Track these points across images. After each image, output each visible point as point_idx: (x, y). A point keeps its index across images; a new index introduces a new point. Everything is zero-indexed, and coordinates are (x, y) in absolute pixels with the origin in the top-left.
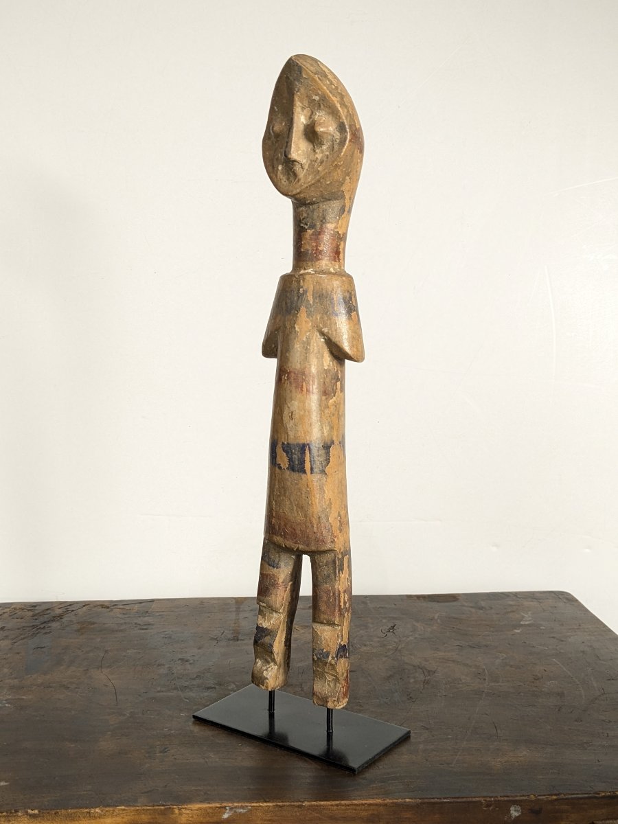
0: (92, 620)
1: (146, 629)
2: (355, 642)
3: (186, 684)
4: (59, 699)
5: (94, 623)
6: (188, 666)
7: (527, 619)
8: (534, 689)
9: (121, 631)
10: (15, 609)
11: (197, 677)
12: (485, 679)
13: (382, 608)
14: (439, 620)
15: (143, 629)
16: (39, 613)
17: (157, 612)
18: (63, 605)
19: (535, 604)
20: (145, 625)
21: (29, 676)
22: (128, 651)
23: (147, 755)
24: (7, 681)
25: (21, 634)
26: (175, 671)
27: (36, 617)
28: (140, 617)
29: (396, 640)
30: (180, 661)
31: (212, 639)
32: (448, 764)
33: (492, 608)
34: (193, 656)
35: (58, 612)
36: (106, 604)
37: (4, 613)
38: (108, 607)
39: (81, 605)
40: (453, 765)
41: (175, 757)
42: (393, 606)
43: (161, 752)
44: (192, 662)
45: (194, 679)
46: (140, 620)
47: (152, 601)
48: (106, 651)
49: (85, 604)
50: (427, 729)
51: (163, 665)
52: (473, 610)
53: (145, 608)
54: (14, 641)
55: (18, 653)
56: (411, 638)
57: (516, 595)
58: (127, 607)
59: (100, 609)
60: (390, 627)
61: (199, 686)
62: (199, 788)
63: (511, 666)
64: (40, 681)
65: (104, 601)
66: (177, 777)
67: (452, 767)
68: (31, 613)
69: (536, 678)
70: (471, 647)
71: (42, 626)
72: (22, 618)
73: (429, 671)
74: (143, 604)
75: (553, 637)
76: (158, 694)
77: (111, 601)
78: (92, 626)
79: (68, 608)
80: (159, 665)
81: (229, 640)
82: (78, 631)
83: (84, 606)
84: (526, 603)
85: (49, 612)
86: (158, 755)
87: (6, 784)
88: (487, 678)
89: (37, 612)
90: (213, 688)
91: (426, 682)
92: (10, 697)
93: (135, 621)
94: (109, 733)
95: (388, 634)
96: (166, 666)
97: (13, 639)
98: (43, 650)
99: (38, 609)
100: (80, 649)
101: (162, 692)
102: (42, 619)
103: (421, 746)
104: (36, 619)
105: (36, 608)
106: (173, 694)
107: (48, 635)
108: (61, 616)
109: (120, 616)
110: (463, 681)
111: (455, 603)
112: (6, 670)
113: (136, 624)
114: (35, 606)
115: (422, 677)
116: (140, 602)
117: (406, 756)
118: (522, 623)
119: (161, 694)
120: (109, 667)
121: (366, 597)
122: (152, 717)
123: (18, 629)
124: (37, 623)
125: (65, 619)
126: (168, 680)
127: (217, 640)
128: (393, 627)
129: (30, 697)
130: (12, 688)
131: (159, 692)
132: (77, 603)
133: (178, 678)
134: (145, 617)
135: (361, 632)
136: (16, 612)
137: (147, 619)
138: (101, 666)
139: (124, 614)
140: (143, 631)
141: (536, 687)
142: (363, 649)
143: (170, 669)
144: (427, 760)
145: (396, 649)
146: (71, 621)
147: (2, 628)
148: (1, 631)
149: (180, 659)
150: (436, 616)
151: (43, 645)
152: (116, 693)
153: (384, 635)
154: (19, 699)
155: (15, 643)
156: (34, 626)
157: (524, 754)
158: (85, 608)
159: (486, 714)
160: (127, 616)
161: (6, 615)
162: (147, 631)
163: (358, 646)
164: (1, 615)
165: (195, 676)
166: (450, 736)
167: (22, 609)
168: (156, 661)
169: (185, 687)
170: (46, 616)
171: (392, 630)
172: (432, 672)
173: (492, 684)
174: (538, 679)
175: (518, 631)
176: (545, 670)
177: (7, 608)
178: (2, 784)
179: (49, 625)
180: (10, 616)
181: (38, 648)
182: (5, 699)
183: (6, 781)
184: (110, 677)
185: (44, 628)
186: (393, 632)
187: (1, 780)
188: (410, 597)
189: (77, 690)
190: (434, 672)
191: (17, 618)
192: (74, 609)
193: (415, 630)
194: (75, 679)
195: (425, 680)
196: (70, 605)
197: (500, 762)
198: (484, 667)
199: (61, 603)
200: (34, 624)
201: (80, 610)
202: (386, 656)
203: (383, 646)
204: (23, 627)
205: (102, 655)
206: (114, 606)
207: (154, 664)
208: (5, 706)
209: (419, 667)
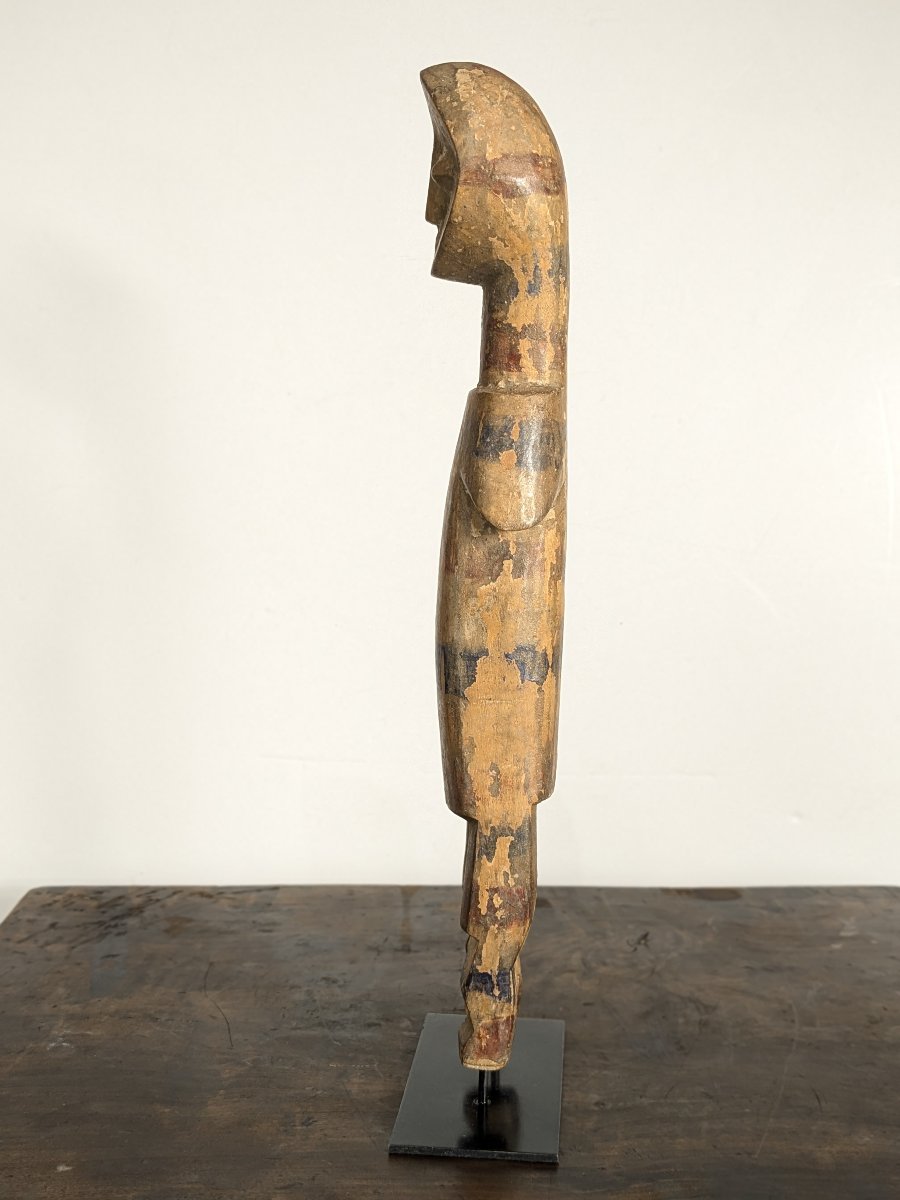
0: (187, 916)
1: (269, 931)
2: (589, 958)
3: (336, 1017)
4: (144, 1037)
5: (190, 920)
6: (337, 991)
7: (850, 929)
8: (873, 1038)
9: (232, 932)
10: (71, 896)
11: (351, 1006)
12: (793, 1021)
13: (625, 906)
14: (714, 928)
15: (264, 931)
16: (107, 903)
17: (285, 905)
18: (142, 892)
19: (858, 904)
20: (268, 924)
21: (97, 1000)
22: (245, 964)
23: (282, 1128)
24: (63, 1007)
25: (83, 935)
26: (316, 998)
27: (103, 909)
28: (259, 911)
29: (652, 958)
30: (323, 983)
31: (370, 948)
32: (749, 1154)
33: (794, 911)
34: (344, 974)
35: (137, 901)
36: (207, 891)
37: (56, 902)
38: (210, 896)
39: (171, 892)
40: (756, 1156)
41: (326, 1132)
42: (643, 904)
43: (303, 1124)
44: (341, 983)
45: (347, 1010)
46: (261, 917)
47: (275, 888)
48: (211, 964)
49: (176, 891)
50: (711, 1097)
51: (300, 987)
52: (765, 912)
53: (265, 898)
54: (73, 945)
55: (79, 964)
56: (674, 955)
57: (828, 891)
58: (239, 897)
59: (197, 899)
60: (639, 936)
61: (354, 1022)
62: (365, 1183)
63: (832, 1001)
64: (113, 1008)
65: (204, 888)
66: (330, 1164)
67: (755, 1159)
68: (94, 903)
69: (873, 1022)
70: (766, 969)
71: (113, 923)
72: (82, 910)
73: (706, 1007)
74: (264, 893)
75: (893, 958)
76: (293, 1033)
77: (215, 888)
78: (189, 925)
79: (151, 896)
80: (292, 987)
81: (396, 950)
82: (167, 931)
83: (174, 893)
84: (846, 904)
85: (122, 901)
86: (299, 1128)
87: (67, 1169)
88: (796, 1020)
89: (104, 901)
90: (375, 1025)
91: (703, 1024)
92: (69, 1032)
93: (254, 918)
94: (222, 1092)
95: (641, 948)
96: (306, 989)
97: (70, 942)
98: (116, 959)
99: (107, 897)
100: (170, 959)
101: (300, 1028)
102: (112, 913)
103: (705, 1125)
104: (104, 912)
105: (104, 895)
106: (317, 1032)
107: (122, 937)
108: (139, 909)
109: (228, 909)
110: (761, 1023)
111: (736, 903)
112: (61, 991)
113: (254, 922)
114: (101, 893)
115: (696, 1016)
116: (259, 889)
117: (682, 1140)
118: (843, 934)
119: (299, 1032)
120: (218, 988)
121: (599, 889)
122: (287, 1068)
123: (78, 926)
124: (105, 918)
125: (148, 913)
126: (308, 1011)
127: (378, 950)
128: (645, 937)
129: (99, 1033)
130: (71, 1017)
131: (294, 1029)
132: (164, 888)
133: (323, 1008)
134: (266, 912)
135: (598, 943)
136: (73, 900)
137: (270, 916)
138: (205, 986)
139: (236, 907)
140: (265, 934)
141: (874, 1034)
142: (602, 970)
143: (309, 993)
144: (715, 1147)
145: (653, 971)
146: (156, 916)
147: (53, 926)
148: (52, 931)
149: (324, 979)
150: (710, 921)
151: (115, 953)
152: (229, 1029)
153: (632, 949)
154: (83, 1035)
155: (73, 948)
156: (100, 923)
157: (866, 1140)
158: (176, 897)
159: (801, 1076)
160: (240, 910)
161: (58, 905)
162: (271, 934)
163: (594, 965)
164: (50, 905)
165: (348, 1006)
166: (747, 1110)
167: (81, 896)
168: (287, 981)
169: (334, 1022)
170: (119, 908)
171: (643, 942)
172: (710, 1009)
173: (805, 1029)
174: (876, 1022)
175: (837, 946)
176: (885, 1009)
177: (59, 894)
178: (61, 1168)
179: (124, 921)
180: (64, 906)
181: (108, 956)
182: (61, 1034)
183: (67, 1165)
184: (219, 1004)
185: (116, 926)
186: (646, 945)
187: (60, 1162)
188: (666, 891)
189: (170, 1022)
190: (715, 1008)
191: (75, 910)
192: (159, 898)
193: (678, 941)
194: (166, 1006)
195: (701, 1020)
196: (153, 892)
197: (830, 1152)
198: (790, 1002)
199: (140, 888)
200: (101, 919)
201: (167, 900)
202: (638, 982)
203: (633, 965)
204: (85, 924)
205: (205, 970)
206: (220, 894)
207: (285, 986)
208: (62, 1046)
209: (690, 1000)
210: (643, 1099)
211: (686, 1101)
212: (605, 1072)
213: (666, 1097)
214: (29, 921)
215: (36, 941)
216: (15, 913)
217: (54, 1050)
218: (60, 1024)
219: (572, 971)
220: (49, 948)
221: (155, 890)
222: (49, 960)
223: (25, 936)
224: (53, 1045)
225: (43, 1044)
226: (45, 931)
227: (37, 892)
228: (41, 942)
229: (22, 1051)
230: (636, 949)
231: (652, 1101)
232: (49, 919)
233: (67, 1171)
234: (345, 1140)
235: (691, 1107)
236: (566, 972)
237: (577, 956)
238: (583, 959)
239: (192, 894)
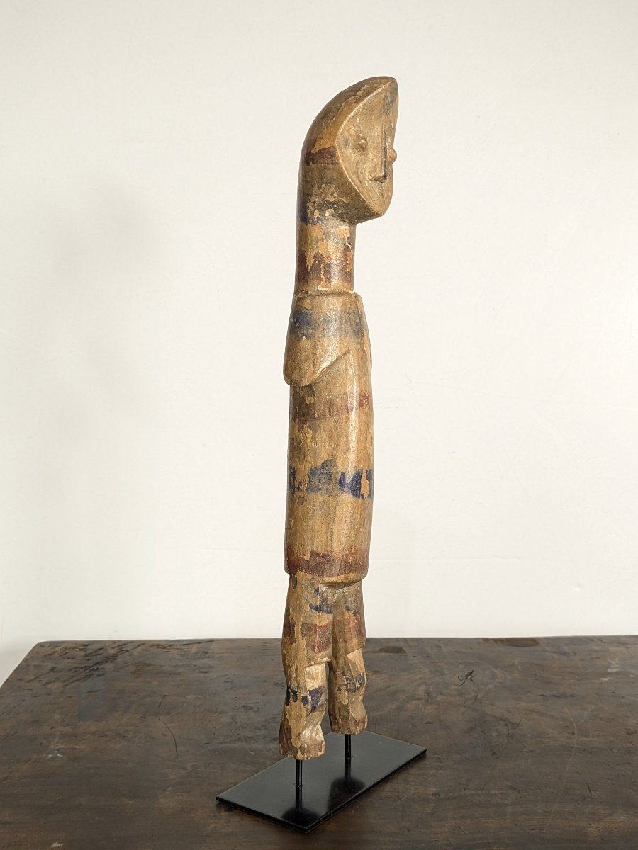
0: (147, 662)
1: (206, 672)
2: (431, 689)
3: (251, 734)
4: (115, 749)
5: (149, 665)
6: (253, 715)
7: (615, 667)
8: (629, 745)
9: (179, 674)
10: (66, 648)
11: (262, 726)
12: (574, 733)
13: (457, 652)
14: (519, 667)
15: (202, 672)
16: (91, 653)
17: (217, 653)
18: (117, 644)
19: (621, 649)
20: (204, 667)
21: (82, 723)
22: (188, 697)
23: (212, 814)
24: (58, 729)
25: (73, 676)
26: (238, 720)
27: (87, 658)
28: (199, 658)
29: (476, 689)
30: (243, 709)
32: (540, 829)
33: (575, 654)
34: (258, 703)
35: (112, 652)
36: (162, 643)
37: (54, 652)
38: (165, 648)
39: (136, 645)
40: (544, 831)
42: (470, 650)
44: (256, 709)
45: (259, 729)
46: (200, 663)
47: (211, 641)
48: (164, 697)
49: (140, 644)
50: (515, 789)
51: (227, 713)
52: (556, 656)
53: (204, 647)
54: (66, 684)
55: (70, 697)
56: (491, 686)
57: (600, 639)
58: (185, 648)
59: (155, 650)
60: (467, 673)
61: (265, 737)
63: (601, 719)
64: (93, 729)
65: (160, 641)
67: (544, 833)
68: (83, 653)
69: (630, 733)
70: (555, 696)
71: (95, 668)
72: (73, 659)
73: (513, 724)
74: (201, 645)
76: (222, 745)
77: (168, 641)
78: (148, 668)
79: (122, 647)
80: (221, 713)
82: (133, 673)
83: (139, 646)
84: (612, 649)
85: (102, 651)
87: (60, 845)
88: (576, 733)
89: (89, 652)
91: (510, 736)
92: (62, 746)
93: (195, 663)
94: (169, 789)
95: (467, 682)
96: (230, 714)
97: (64, 681)
98: (96, 693)
99: (91, 649)
100: (135, 693)
101: (226, 743)
102: (95, 660)
103: (509, 809)
104: (88, 660)
105: (89, 647)
106: (238, 745)
107: (100, 678)
108: (114, 657)
109: (178, 657)
110: (550, 735)
111: (535, 648)
112: (57, 716)
113: (195, 666)
114: (87, 645)
115: (505, 731)
116: (199, 642)
117: (493, 820)
118: (609, 670)
119: (224, 745)
120: (168, 714)
121: (439, 640)
122: (216, 771)
123: (70, 670)
124: (89, 664)
125: (119, 660)
126: (231, 730)
128: (470, 674)
129: (83, 747)
130: (64, 736)
131: (222, 743)
132: (132, 642)
133: (242, 728)
134: (204, 658)
135: (437, 678)
136: (67, 651)
137: (207, 661)
138: (159, 713)
139: (182, 655)
140: (202, 675)
141: (630, 742)
142: (440, 698)
143: (233, 717)
144: (516, 825)
145: (476, 699)
146: (126, 662)
147: (52, 669)
148: (52, 673)
149: (244, 706)
150: (516, 662)
151: (96, 689)
152: (176, 744)
153: (462, 683)
154: (72, 749)
155: (66, 685)
156: (86, 668)
157: (621, 819)
158: (139, 648)
159: (578, 773)
160: (185, 657)
161: (56, 655)
162: (207, 674)
163: (434, 694)
164: (50, 655)
165: (260, 726)
166: (539, 798)
167: (73, 648)
168: (217, 708)
169: (250, 737)
170: (99, 656)
171: (469, 677)
172: (516, 725)
173: (581, 739)
175: (605, 679)
177: (57, 647)
178: (55, 845)
179: (102, 666)
180: (61, 656)
181: (91, 692)
182: (57, 748)
183: (59, 843)
184: (169, 726)
185: (97, 670)
186: (471, 679)
187: (54, 841)
188: (486, 640)
189: (134, 739)
190: (518, 725)
191: (68, 658)
192: (129, 649)
193: (494, 677)
194: (132, 728)
195: (509, 734)
196: (124, 644)
197: (597, 828)
198: (572, 719)
199: (115, 642)
200: (86, 665)
201: (134, 650)
202: (465, 707)
203: (461, 695)
204: (75, 668)
205: (160, 701)
206: (170, 646)
207: (216, 712)
208: (57, 757)
209: (501, 719)
210: (467, 790)
211: (497, 792)
212: (440, 772)
213: (483, 789)
214: (35, 666)
215: (40, 681)
216: (25, 660)
217: (51, 759)
218: (56, 741)
219: (418, 699)
220: (49, 686)
221: (125, 643)
223: (32, 678)
224: (50, 756)
225: (44, 755)
226: (46, 673)
227: (40, 646)
228: (43, 683)
229: (29, 761)
230: (464, 683)
231: (472, 792)
232: (50, 665)
233: (59, 847)
235: (500, 796)
236: (415, 699)
237: (423, 688)
238: (427, 691)
239: (151, 646)
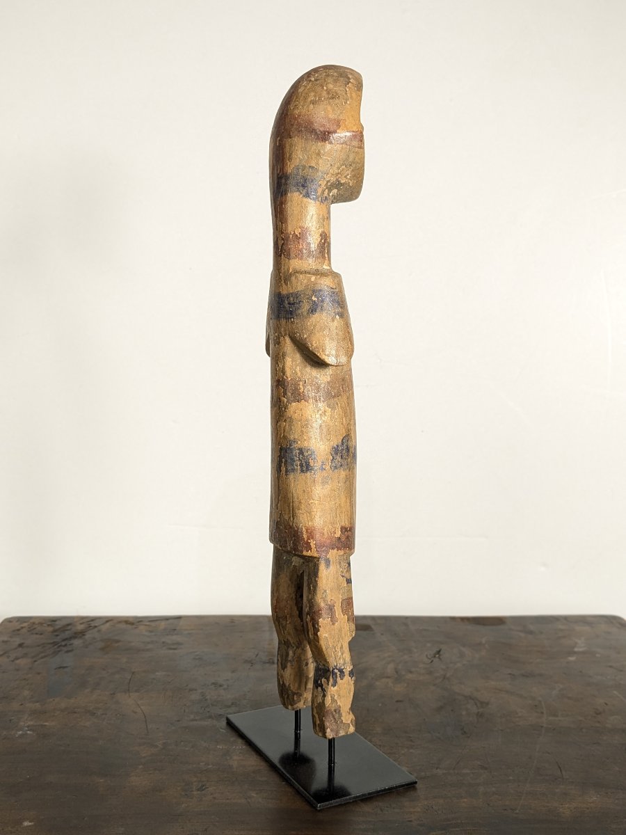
0: (116, 638)
1: (174, 649)
2: (400, 668)
3: (222, 712)
4: (86, 727)
5: (118, 641)
6: (223, 692)
7: (581, 646)
8: (598, 725)
9: (148, 650)
10: (34, 623)
11: (232, 704)
12: (542, 713)
13: (425, 630)
14: (487, 646)
15: (171, 649)
16: (60, 629)
17: (185, 630)
18: (84, 621)
19: (586, 628)
20: (173, 644)
21: (51, 700)
22: (157, 673)
23: (183, 793)
24: (27, 705)
25: (42, 652)
26: (208, 697)
27: (56, 633)
28: (167, 635)
29: (444, 667)
30: (213, 686)
31: (246, 662)
32: (513, 810)
33: (541, 633)
34: (227, 680)
35: (80, 627)
36: (131, 620)
37: (22, 628)
38: (132, 624)
39: (105, 620)
40: (517, 811)
41: (215, 796)
42: (437, 628)
43: (198, 790)
44: (225, 686)
45: (229, 707)
46: (169, 639)
47: (179, 618)
48: (133, 673)
49: (109, 620)
50: (486, 769)
51: (196, 690)
52: (522, 635)
53: (172, 624)
54: (34, 659)
55: (39, 674)
56: (459, 665)
57: (566, 619)
58: (153, 624)
59: (123, 626)
60: (435, 651)
63: (569, 698)
64: (63, 705)
65: (128, 617)
66: (217, 819)
67: (517, 814)
68: (51, 629)
69: (598, 713)
70: (524, 676)
71: (63, 643)
72: (41, 634)
73: (482, 703)
74: (170, 621)
75: (611, 667)
76: (191, 723)
77: (136, 618)
78: (117, 645)
79: (90, 623)
80: (191, 690)
81: (265, 663)
82: (102, 649)
83: (107, 622)
84: (578, 628)
85: (69, 627)
86: (195, 793)
87: (31, 824)
88: (545, 712)
89: (57, 627)
91: (480, 715)
92: (32, 723)
93: (163, 640)
94: (141, 767)
95: (436, 660)
96: (200, 691)
97: (33, 657)
98: (65, 670)
99: (59, 624)
100: (104, 669)
101: (196, 720)
102: (63, 635)
103: (481, 789)
104: (57, 635)
105: (57, 623)
106: (208, 723)
107: (70, 654)
108: (81, 634)
109: (147, 633)
110: (520, 714)
111: (502, 627)
112: (26, 693)
113: (163, 643)
114: (55, 621)
115: (474, 710)
116: (167, 619)
117: (465, 800)
118: (576, 650)
119: (195, 723)
120: (136, 691)
121: (406, 618)
122: (187, 749)
123: (39, 646)
124: (58, 639)
125: (88, 636)
126: (202, 707)
127: (251, 663)
128: (439, 652)
129: (53, 723)
130: (33, 712)
131: (193, 720)
132: (100, 618)
133: (212, 705)
134: (172, 635)
135: (406, 657)
136: (36, 626)
137: (175, 638)
138: (129, 690)
139: (151, 632)
140: (172, 651)
141: (599, 722)
142: (410, 676)
143: (203, 694)
144: (489, 805)
145: (444, 677)
146: (94, 638)
147: (21, 645)
148: (20, 649)
149: (213, 684)
150: (484, 640)
151: (65, 665)
152: (146, 721)
153: (430, 661)
154: (42, 726)
155: (35, 661)
156: (54, 644)
157: (593, 800)
158: (108, 624)
159: (549, 753)
160: (153, 634)
161: (24, 630)
162: (176, 651)
163: (403, 673)
164: (18, 630)
165: (230, 704)
166: (511, 778)
167: (41, 624)
168: (187, 685)
169: (220, 715)
170: (67, 633)
171: (437, 656)
172: (484, 704)
173: (551, 718)
174: (600, 713)
175: (572, 659)
176: (606, 704)
177: (25, 622)
178: (26, 824)
179: (71, 642)
180: (28, 631)
181: (60, 668)
182: (27, 725)
183: (30, 822)
184: (139, 702)
185: (66, 645)
186: (439, 658)
187: (25, 820)
188: (453, 619)
189: (104, 716)
190: (487, 704)
191: (37, 634)
192: (96, 625)
193: (462, 655)
194: (101, 704)
195: (478, 712)
196: (92, 620)
197: (569, 808)
198: (540, 699)
199: (83, 618)
200: (55, 640)
201: (102, 626)
202: (434, 685)
203: (430, 673)
204: (43, 644)
205: (129, 678)
206: (139, 622)
207: (186, 689)
208: (26, 734)
209: (471, 698)
210: (438, 770)
211: (469, 772)
212: (411, 751)
213: (454, 769)
214: (4, 642)
215: (8, 657)
217: (21, 736)
218: (26, 718)
219: (388, 677)
220: (17, 662)
221: (94, 619)
222: (18, 670)
223: (1, 653)
224: (21, 732)
225: (13, 732)
226: (16, 649)
227: (8, 621)
228: (12, 658)
230: (432, 661)
231: (445, 771)
232: (18, 641)
233: (30, 826)
234: (228, 801)
235: (472, 775)
236: (383, 677)
237: (391, 666)
238: (396, 669)
239: (120, 622)
